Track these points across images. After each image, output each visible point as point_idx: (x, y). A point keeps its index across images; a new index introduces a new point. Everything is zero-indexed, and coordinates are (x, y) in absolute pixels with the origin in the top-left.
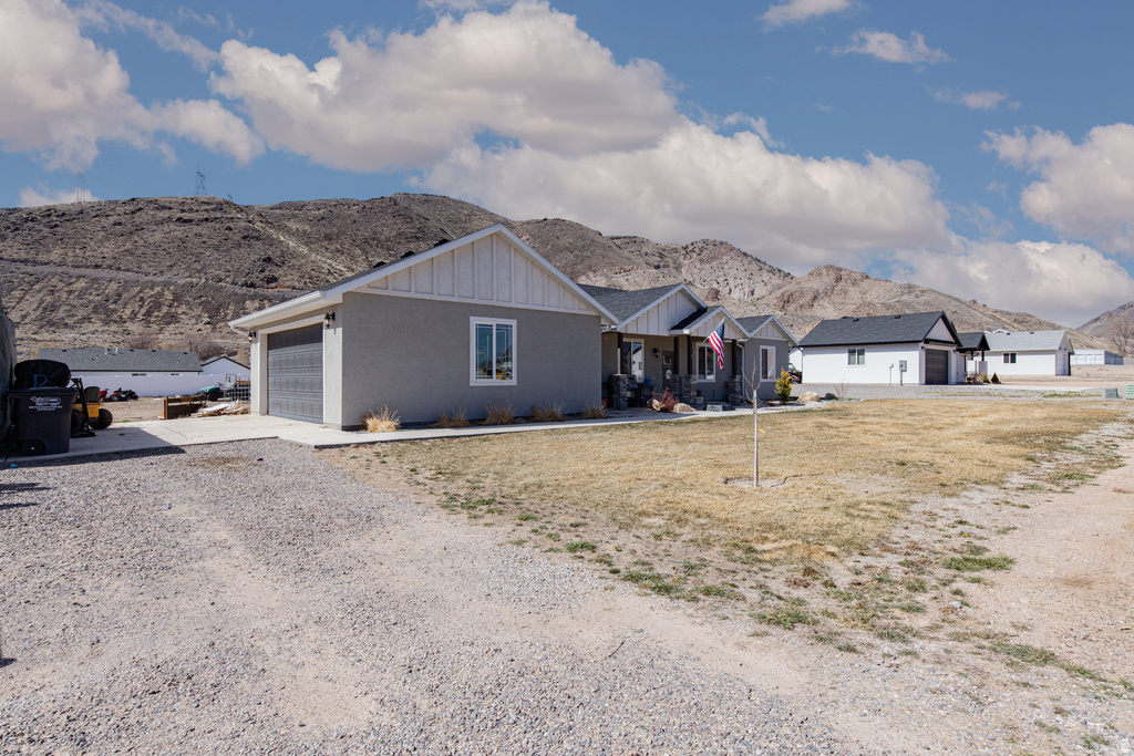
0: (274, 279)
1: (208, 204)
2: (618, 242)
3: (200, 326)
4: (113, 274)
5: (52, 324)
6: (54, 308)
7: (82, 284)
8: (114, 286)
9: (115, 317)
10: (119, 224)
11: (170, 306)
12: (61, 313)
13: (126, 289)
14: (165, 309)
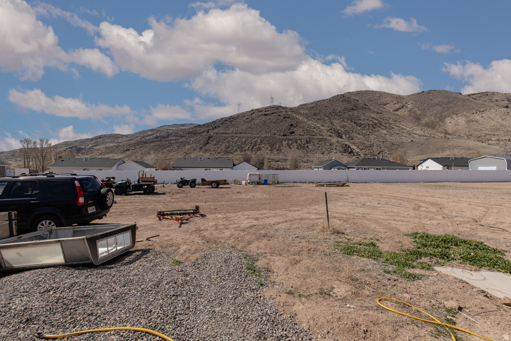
0: (293, 132)
1: (273, 108)
2: (474, 96)
3: (267, 152)
4: (244, 135)
5: (228, 152)
6: (228, 147)
7: (236, 139)
8: (244, 139)
9: (243, 149)
10: (248, 118)
11: (259, 145)
12: (230, 149)
13: (247, 140)
14: (257, 146)
